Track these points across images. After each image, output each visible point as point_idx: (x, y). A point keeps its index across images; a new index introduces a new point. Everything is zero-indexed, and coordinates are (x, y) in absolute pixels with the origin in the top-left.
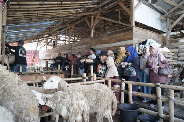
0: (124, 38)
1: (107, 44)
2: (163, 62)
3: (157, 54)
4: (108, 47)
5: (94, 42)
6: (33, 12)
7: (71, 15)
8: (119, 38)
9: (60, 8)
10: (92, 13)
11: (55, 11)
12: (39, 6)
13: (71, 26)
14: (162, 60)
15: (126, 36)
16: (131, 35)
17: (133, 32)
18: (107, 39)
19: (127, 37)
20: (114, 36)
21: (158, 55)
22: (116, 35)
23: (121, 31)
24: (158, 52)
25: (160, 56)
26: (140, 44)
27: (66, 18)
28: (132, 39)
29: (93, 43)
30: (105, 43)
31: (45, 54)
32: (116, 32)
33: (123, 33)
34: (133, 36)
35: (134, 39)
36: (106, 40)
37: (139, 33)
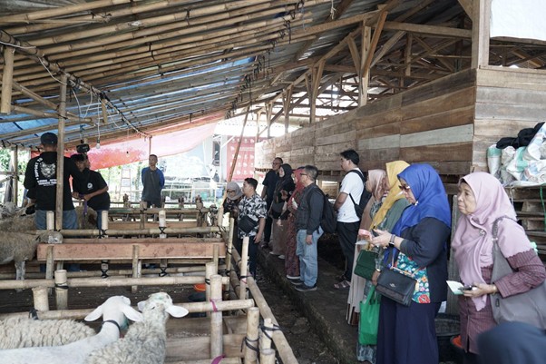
0: (445, 116)
1: (396, 137)
2: (516, 262)
3: (492, 220)
4: (401, 149)
5: (365, 125)
6: (134, 51)
7: (276, 36)
8: (431, 113)
9: (205, 27)
10: (364, 17)
11: (200, 38)
12: (129, 36)
13: (316, 65)
14: (509, 253)
15: (453, 108)
16: (469, 105)
17: (475, 91)
18: (399, 117)
19: (457, 113)
20: (418, 104)
21: (495, 223)
22: (425, 103)
23: (438, 85)
24: (494, 208)
25: (502, 230)
26: (502, 144)
27: (272, 46)
28: (471, 121)
29: (363, 127)
30: (392, 131)
31: (265, 152)
32: (424, 88)
33: (444, 97)
34: (473, 111)
35: (480, 120)
36: (395, 121)
37: (511, 93)
